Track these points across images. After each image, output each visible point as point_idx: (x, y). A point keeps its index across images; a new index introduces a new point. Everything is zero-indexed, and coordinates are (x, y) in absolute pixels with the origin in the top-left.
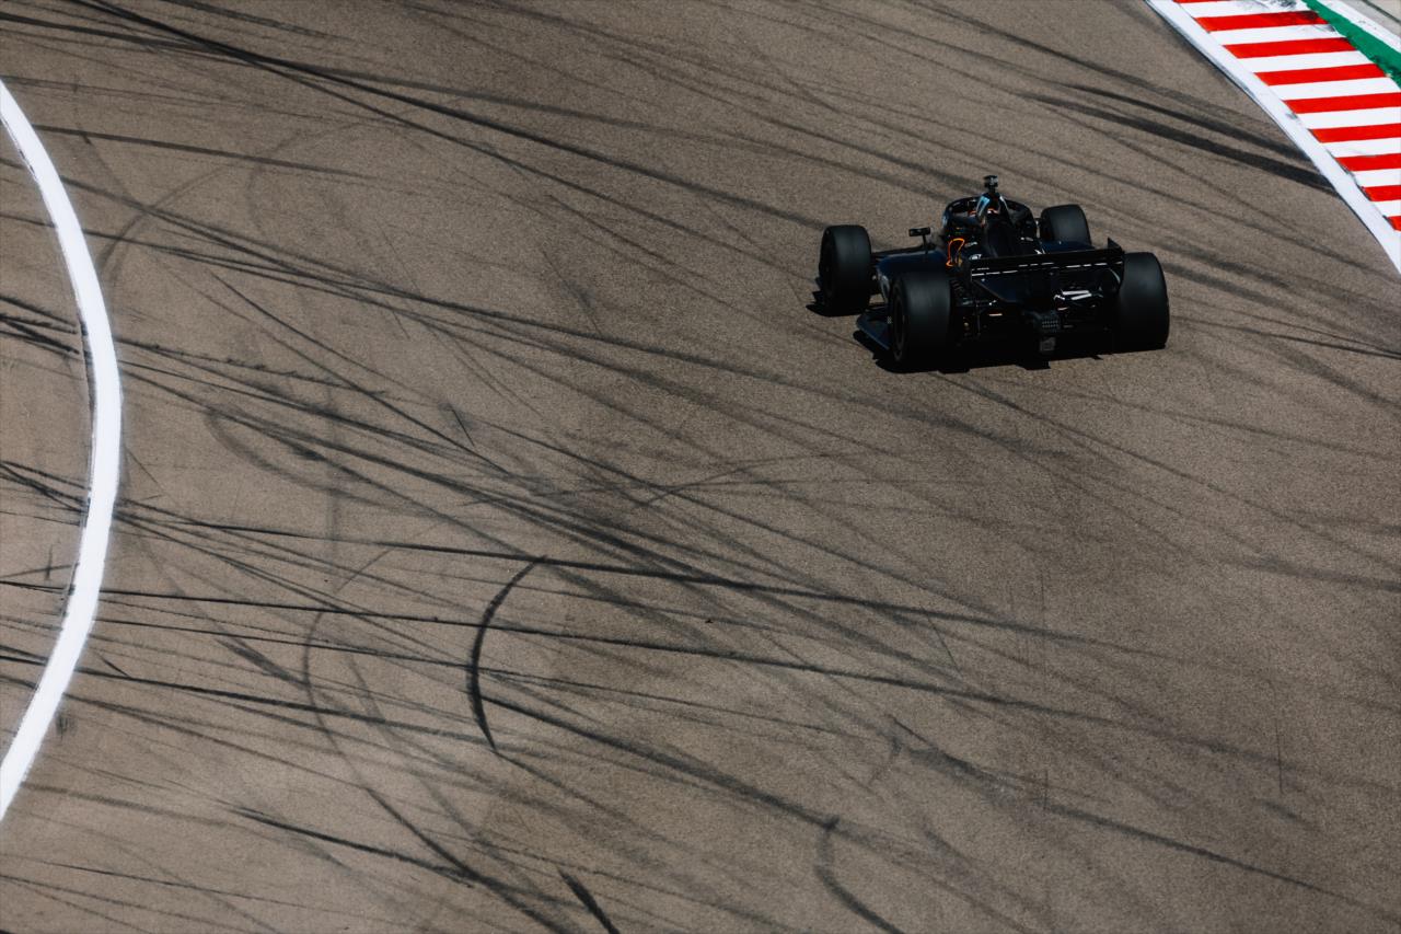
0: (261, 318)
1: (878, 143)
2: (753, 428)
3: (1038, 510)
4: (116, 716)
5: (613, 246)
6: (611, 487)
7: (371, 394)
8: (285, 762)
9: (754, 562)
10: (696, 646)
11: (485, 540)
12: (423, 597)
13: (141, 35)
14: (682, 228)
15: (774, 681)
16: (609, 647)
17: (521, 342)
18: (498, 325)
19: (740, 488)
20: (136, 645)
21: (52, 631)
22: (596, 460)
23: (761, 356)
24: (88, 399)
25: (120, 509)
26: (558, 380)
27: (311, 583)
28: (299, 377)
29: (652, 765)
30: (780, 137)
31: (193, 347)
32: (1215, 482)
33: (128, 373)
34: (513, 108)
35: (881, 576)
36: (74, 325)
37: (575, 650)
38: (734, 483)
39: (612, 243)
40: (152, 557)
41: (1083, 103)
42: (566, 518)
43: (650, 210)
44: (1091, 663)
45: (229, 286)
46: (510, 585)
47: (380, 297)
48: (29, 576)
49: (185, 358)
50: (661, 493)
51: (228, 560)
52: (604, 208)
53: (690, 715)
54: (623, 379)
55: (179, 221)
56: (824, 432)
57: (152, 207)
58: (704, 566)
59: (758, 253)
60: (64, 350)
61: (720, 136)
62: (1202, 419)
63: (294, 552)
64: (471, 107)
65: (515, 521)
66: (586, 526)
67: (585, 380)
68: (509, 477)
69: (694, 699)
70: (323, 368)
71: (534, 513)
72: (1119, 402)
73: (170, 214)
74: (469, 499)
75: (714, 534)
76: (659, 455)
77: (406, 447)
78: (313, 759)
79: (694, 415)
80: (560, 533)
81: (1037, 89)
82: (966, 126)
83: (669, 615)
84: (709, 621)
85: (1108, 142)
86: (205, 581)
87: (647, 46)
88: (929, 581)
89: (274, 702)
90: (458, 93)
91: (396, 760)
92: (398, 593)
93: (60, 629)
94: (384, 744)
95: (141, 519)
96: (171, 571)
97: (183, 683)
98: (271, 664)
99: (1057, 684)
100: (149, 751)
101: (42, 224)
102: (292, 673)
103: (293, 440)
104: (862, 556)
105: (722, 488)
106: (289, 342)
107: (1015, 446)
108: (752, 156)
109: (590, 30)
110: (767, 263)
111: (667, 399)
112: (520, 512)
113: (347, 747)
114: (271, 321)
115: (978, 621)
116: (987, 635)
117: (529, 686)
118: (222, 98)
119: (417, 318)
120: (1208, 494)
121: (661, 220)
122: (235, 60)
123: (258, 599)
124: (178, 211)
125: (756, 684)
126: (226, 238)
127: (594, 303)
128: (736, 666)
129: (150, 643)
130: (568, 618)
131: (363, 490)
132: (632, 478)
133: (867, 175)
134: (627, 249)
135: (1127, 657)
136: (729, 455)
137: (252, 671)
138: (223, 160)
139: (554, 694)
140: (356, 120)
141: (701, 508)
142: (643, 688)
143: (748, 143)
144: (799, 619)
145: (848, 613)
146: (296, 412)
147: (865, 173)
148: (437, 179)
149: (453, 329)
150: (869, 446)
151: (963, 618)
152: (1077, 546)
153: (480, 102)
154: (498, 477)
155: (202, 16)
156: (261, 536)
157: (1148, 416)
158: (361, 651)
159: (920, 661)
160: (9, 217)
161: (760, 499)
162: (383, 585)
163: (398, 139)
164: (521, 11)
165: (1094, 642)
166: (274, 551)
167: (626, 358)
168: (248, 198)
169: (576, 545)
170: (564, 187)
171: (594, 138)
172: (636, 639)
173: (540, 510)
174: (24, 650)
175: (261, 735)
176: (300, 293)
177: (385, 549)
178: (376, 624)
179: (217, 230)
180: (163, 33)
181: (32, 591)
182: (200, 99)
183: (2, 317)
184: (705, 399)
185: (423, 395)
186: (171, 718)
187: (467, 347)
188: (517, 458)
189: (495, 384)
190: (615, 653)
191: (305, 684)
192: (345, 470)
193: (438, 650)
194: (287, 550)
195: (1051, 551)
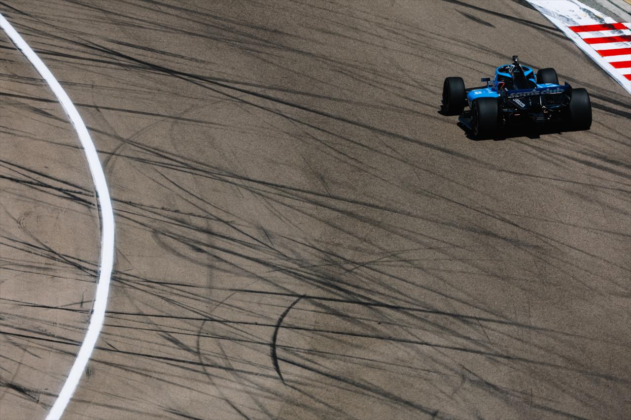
0: (177, 189)
2: (398, 236)
3: (527, 272)
4: (113, 368)
6: (335, 263)
7: (227, 223)
8: (188, 388)
9: (400, 296)
10: (374, 334)
11: (278, 288)
12: (250, 313)
13: (122, 62)
14: (366, 147)
15: (409, 350)
16: (334, 335)
17: (294, 199)
18: (283, 191)
19: (393, 263)
20: (122, 336)
21: (84, 331)
22: (328, 251)
23: (402, 204)
24: (99, 226)
25: (114, 275)
26: (311, 215)
27: (200, 308)
28: (194, 215)
29: (354, 388)
30: (410, 105)
31: (146, 202)
32: (606, 258)
33: (117, 214)
34: (289, 94)
35: (456, 302)
36: (93, 193)
37: (319, 337)
38: (390, 261)
39: (335, 154)
40: (128, 297)
42: (315, 277)
43: (351, 139)
44: (551, 341)
45: (162, 175)
46: (290, 308)
47: (230, 179)
48: (73, 306)
49: (143, 207)
50: (357, 266)
51: (163, 298)
52: (331, 138)
53: (371, 365)
54: (340, 215)
55: (140, 146)
56: (430, 238)
57: (128, 140)
58: (377, 298)
59: (400, 157)
60: (88, 204)
61: (382, 105)
62: (601, 230)
63: (192, 294)
64: (271, 93)
65: (292, 279)
66: (324, 281)
67: (323, 215)
68: (289, 259)
69: (373, 358)
70: (205, 211)
71: (301, 275)
72: (563, 223)
73: (136, 143)
74: (271, 269)
75: (381, 284)
76: (356, 249)
77: (243, 246)
78: (202, 387)
79: (372, 230)
80: (312, 284)
83: (361, 321)
84: (379, 323)
86: (152, 307)
87: (349, 65)
88: (478, 304)
89: (184, 362)
90: (264, 87)
91: (239, 387)
92: (239, 312)
93: (87, 329)
94: (234, 380)
95: (124, 280)
96: (137, 303)
97: (143, 353)
98: (182, 344)
99: (536, 350)
100: (128, 384)
101: (78, 148)
102: (191, 348)
103: (191, 243)
104: (448, 293)
105: (385, 263)
106: (189, 200)
107: (517, 243)
108: (397, 114)
109: (324, 59)
110: (404, 162)
111: (360, 224)
112: (293, 275)
113: (217, 381)
114: (182, 190)
115: (501, 322)
116: (504, 328)
117: (298, 353)
118: (159, 90)
119: (247, 188)
120: (603, 264)
121: (356, 143)
122: (164, 73)
123: (176, 315)
124: (139, 141)
125: (401, 351)
126: (161, 153)
127: (326, 181)
128: (391, 343)
129: (128, 335)
130: (316, 322)
131: (223, 266)
132: (344, 259)
134: (342, 157)
135: (568, 338)
136: (388, 248)
137: (174, 348)
138: (159, 118)
139: (310, 357)
140: (219, 100)
141: (375, 272)
142: (350, 353)
143: (396, 108)
144: (420, 322)
145: (442, 319)
146: (193, 231)
148: (256, 126)
149: (263, 193)
150: (451, 244)
151: (493, 321)
152: (545, 288)
153: (274, 91)
154: (284, 259)
155: (149, 54)
156: (178, 287)
157: (576, 229)
158: (223, 338)
159: (474, 340)
160: (63, 145)
161: (402, 268)
162: (233, 308)
163: (238, 108)
164: (293, 50)
165: (553, 331)
166: (183, 294)
167: (341, 205)
168: (171, 135)
169: (320, 289)
170: (313, 129)
171: (326, 107)
172: (347, 331)
173: (303, 274)
174: (71, 339)
175: (178, 376)
176: (194, 178)
177: (233, 292)
178: (229, 326)
179: (157, 150)
180: (132, 62)
181: (74, 312)
182: (149, 91)
183: (60, 190)
184: (377, 223)
185: (250, 223)
186: (138, 369)
187: (270, 201)
188: (292, 251)
189: (282, 218)
190: (337, 338)
191: (198, 353)
192: (215, 256)
193: (257, 337)
194: (189, 293)
195: (533, 290)
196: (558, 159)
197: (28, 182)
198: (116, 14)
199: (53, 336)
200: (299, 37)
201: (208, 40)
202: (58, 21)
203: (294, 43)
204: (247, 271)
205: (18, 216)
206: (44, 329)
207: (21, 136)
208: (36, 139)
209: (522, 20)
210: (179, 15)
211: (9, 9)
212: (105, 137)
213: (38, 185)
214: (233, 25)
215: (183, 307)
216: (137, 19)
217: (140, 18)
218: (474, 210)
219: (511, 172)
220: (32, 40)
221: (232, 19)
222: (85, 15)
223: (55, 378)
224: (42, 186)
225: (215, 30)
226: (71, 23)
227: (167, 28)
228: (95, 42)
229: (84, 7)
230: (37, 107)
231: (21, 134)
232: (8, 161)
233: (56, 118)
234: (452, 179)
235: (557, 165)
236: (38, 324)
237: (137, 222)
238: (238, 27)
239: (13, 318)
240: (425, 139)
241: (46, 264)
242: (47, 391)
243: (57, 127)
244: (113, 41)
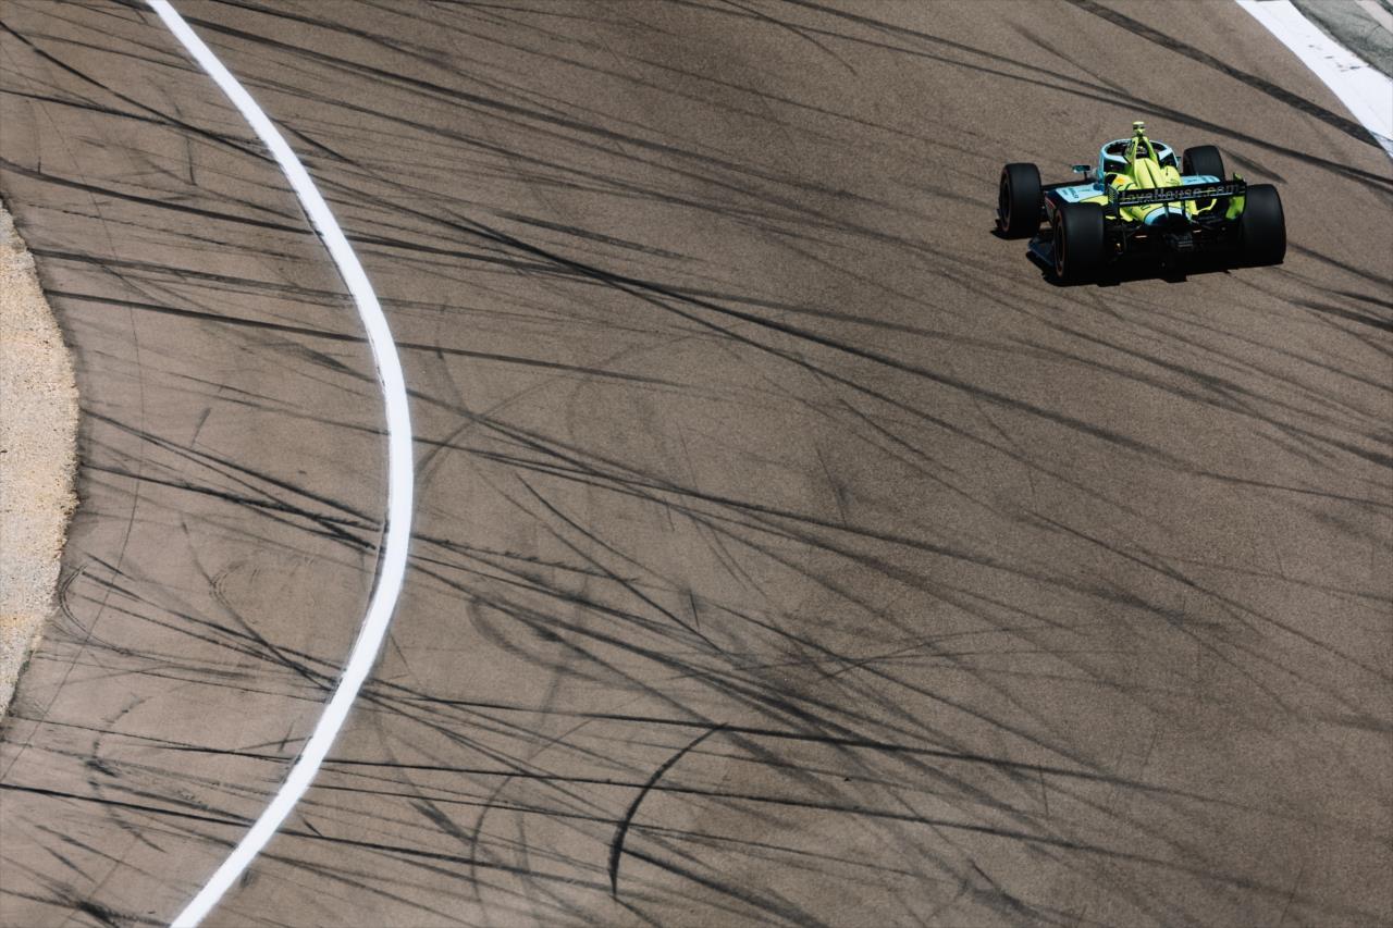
0: (546, 514)
1: (1152, 349)
2: (951, 607)
3: (1176, 676)
4: (297, 871)
5: (883, 445)
6: (806, 661)
7: (623, 582)
8: (427, 909)
9: (908, 726)
10: (828, 801)
11: (678, 710)
12: (605, 761)
13: (516, 259)
14: (950, 427)
15: (883, 832)
16: (751, 804)
17: (772, 533)
18: (756, 518)
19: (920, 660)
20: (337, 808)
21: (267, 796)
22: (803, 637)
23: (982, 542)
24: (370, 589)
25: (367, 687)
26: (794, 566)
27: (510, 751)
28: (564, 567)
29: (746, 906)
30: (1063, 342)
31: (479, 542)
32: (1342, 649)
33: (414, 566)
34: (832, 320)
35: (1014, 737)
36: (379, 523)
37: (720, 807)
38: (917, 656)
39: (883, 441)
40: (379, 730)
41: (1347, 308)
42: (756, 689)
43: (926, 411)
44: (1167, 812)
45: (528, 486)
46: (686, 750)
47: (659, 494)
48: (266, 748)
49: (469, 551)
50: (849, 665)
51: (444, 731)
52: (886, 410)
53: (796, 862)
54: (852, 563)
55: (502, 428)
56: (1013, 609)
57: (481, 415)
58: (862, 731)
59: (1010, 447)
60: (361, 545)
61: (1010, 343)
62: (1352, 593)
63: (506, 724)
64: (794, 321)
65: (712, 693)
66: (772, 697)
67: (817, 566)
68: (718, 652)
69: (808, 848)
70: (589, 559)
71: (731, 685)
72: (1285, 579)
73: (496, 422)
74: (678, 673)
75: (883, 702)
76: (860, 632)
77: (638, 628)
78: (453, 906)
79: (903, 595)
80: (747, 703)
81: (1310, 296)
82: (1234, 331)
83: (815, 774)
84: (847, 780)
85: (1357, 343)
86: (418, 750)
87: (969, 262)
88: (1056, 741)
89: (439, 857)
90: (786, 307)
91: (525, 906)
92: (584, 758)
93: (276, 794)
94: (521, 892)
95: (383, 696)
96: (392, 742)
97: (367, 841)
98: (449, 822)
99: (1128, 830)
100: (313, 902)
101: (378, 433)
102: (465, 831)
103: (539, 623)
104: (1004, 719)
105: (905, 661)
106: (566, 536)
107: (1177, 619)
108: (1033, 361)
109: (921, 249)
110: (1015, 457)
111: (884, 582)
112: (717, 684)
113: (486, 894)
114: (556, 516)
115: (1083, 776)
116: (1086, 788)
117: (667, 839)
118: (573, 315)
119: (686, 512)
120: (1331, 659)
121: (933, 420)
122: (594, 280)
123: (461, 766)
124: (504, 419)
125: (865, 834)
126: (539, 442)
127: (849, 496)
128: (854, 819)
129: (351, 806)
130: (725, 778)
131: (587, 667)
132: (828, 652)
133: (1130, 377)
134: (895, 448)
135: (1200, 805)
136: (922, 630)
137: (431, 829)
138: (558, 371)
139: (685, 846)
140: (688, 334)
141: (879, 678)
142: (766, 840)
143: (1033, 349)
144: (927, 776)
145: (972, 770)
146: (551, 599)
147: (1130, 375)
148: (745, 386)
149: (715, 521)
150: (1048, 621)
151: (1071, 774)
152: (1198, 708)
153: (803, 315)
154: (709, 654)
155: (575, 240)
156: (482, 710)
157: (1306, 590)
158: (533, 810)
159: (1018, 811)
160: (349, 426)
161: (935, 671)
162: (574, 751)
163: (720, 350)
164: (865, 232)
165: (1177, 792)
166: (489, 723)
167: (860, 545)
168: (569, 406)
169: (757, 713)
170: (856, 392)
171: (897, 347)
172: (778, 796)
173: (736, 682)
174: (237, 813)
175: (416, 886)
176: (589, 492)
177: (587, 719)
178: (554, 786)
179: (533, 435)
180: (537, 257)
181: (263, 761)
182: (552, 316)
183: (315, 517)
184: (919, 581)
185: (669, 582)
186: (344, 872)
187: (723, 537)
188: (733, 637)
189: (736, 571)
190: (754, 809)
191: (473, 840)
192: (578, 650)
193: (599, 809)
194: (500, 722)
195: (1174, 712)
196: (1320, 450)
197: (257, 503)
198: (532, 160)
199: (204, 808)
200: (886, 205)
201: (702, 211)
202: (412, 174)
203: (870, 217)
204: (628, 678)
205: (216, 571)
206: (190, 795)
207: (271, 410)
208: (301, 416)
209: (1345, 168)
210: (658, 162)
211: (318, 150)
212: (439, 412)
213: (274, 507)
214: (758, 181)
215: (478, 750)
216: (571, 170)
217: (577, 168)
218: (1120, 553)
219: (1218, 477)
220: (347, 214)
221: (762, 169)
222: (468, 161)
223: (179, 891)
224: (282, 509)
225: (721, 192)
226: (435, 178)
227: (624, 188)
228: (474, 219)
229: (471, 146)
230: (321, 351)
231: (272, 405)
232: (230, 461)
233: (353, 374)
234: (1098, 490)
235: (1315, 461)
236: (182, 784)
237: (446, 581)
238: (768, 186)
239: (137, 773)
240: (1073, 412)
241: (239, 665)
242: (153, 917)
243: (349, 391)
244: (510, 216)
